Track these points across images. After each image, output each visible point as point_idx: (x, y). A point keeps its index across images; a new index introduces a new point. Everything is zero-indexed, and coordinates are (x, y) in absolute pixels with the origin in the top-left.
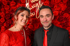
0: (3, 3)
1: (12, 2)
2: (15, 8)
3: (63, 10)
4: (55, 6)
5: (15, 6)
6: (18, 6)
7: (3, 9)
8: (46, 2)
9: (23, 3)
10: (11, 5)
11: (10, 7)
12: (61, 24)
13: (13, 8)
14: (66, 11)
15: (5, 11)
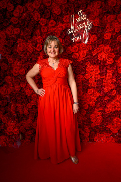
0: (41, 23)
1: (52, 21)
3: (117, 32)
4: (108, 26)
5: (54, 27)
6: (59, 26)
8: (95, 20)
9: (65, 23)
10: (51, 25)
11: (48, 28)
12: (113, 51)
13: (52, 29)
15: (41, 34)
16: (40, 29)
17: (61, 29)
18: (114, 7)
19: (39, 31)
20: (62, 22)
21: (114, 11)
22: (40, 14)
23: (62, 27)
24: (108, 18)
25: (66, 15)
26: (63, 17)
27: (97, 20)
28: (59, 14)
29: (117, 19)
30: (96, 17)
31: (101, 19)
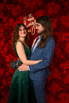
0: (3, 20)
1: (11, 19)
2: (13, 24)
5: (13, 23)
6: (16, 23)
9: (20, 21)
10: (10, 22)
14: (56, 30)
15: (4, 27)
18: (52, 14)
19: (2, 25)
20: (18, 20)
21: (52, 17)
22: (4, 14)
25: (21, 16)
26: (19, 17)
28: (16, 15)
29: (53, 21)
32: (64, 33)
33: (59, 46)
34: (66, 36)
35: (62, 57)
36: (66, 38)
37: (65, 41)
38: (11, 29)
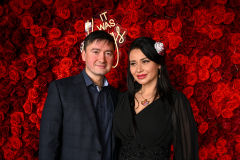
0: (32, 32)
1: (54, 30)
3: (173, 48)
5: (59, 39)
6: (66, 38)
7: (31, 45)
8: (132, 29)
9: (78, 32)
10: (51, 37)
11: (48, 41)
13: (55, 43)
14: (180, 50)
15: (36, 51)
16: (33, 43)
17: (70, 43)
18: (164, 7)
20: (73, 31)
21: (165, 14)
23: (71, 39)
24: (155, 24)
25: (79, 19)
26: (74, 23)
27: (136, 29)
28: (67, 18)
29: (170, 26)
30: (132, 24)
31: (143, 26)
32: (205, 58)
33: (191, 95)
34: (211, 66)
35: (204, 127)
36: (212, 71)
37: (208, 80)
38: (53, 56)
